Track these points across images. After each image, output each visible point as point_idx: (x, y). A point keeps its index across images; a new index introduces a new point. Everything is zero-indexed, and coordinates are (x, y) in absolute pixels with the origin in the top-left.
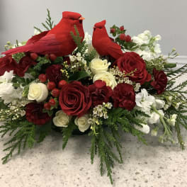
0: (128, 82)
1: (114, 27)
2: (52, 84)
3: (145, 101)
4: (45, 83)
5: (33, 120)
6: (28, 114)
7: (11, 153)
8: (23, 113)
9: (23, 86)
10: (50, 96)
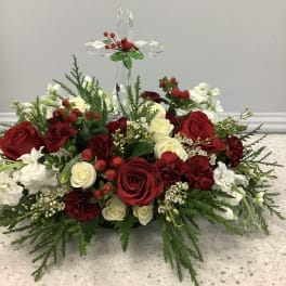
0: (203, 153)
1: (165, 79)
2: (102, 162)
3: (224, 177)
4: (89, 162)
5: (76, 215)
6: (69, 207)
7: (44, 264)
8: (62, 207)
9: (57, 167)
10: (99, 179)
